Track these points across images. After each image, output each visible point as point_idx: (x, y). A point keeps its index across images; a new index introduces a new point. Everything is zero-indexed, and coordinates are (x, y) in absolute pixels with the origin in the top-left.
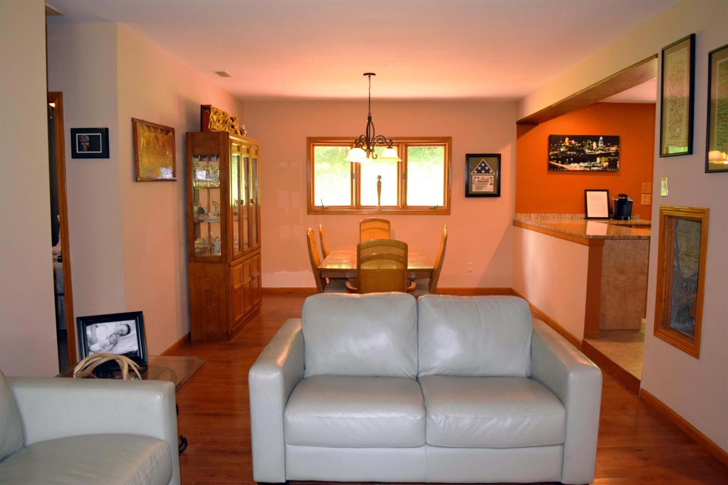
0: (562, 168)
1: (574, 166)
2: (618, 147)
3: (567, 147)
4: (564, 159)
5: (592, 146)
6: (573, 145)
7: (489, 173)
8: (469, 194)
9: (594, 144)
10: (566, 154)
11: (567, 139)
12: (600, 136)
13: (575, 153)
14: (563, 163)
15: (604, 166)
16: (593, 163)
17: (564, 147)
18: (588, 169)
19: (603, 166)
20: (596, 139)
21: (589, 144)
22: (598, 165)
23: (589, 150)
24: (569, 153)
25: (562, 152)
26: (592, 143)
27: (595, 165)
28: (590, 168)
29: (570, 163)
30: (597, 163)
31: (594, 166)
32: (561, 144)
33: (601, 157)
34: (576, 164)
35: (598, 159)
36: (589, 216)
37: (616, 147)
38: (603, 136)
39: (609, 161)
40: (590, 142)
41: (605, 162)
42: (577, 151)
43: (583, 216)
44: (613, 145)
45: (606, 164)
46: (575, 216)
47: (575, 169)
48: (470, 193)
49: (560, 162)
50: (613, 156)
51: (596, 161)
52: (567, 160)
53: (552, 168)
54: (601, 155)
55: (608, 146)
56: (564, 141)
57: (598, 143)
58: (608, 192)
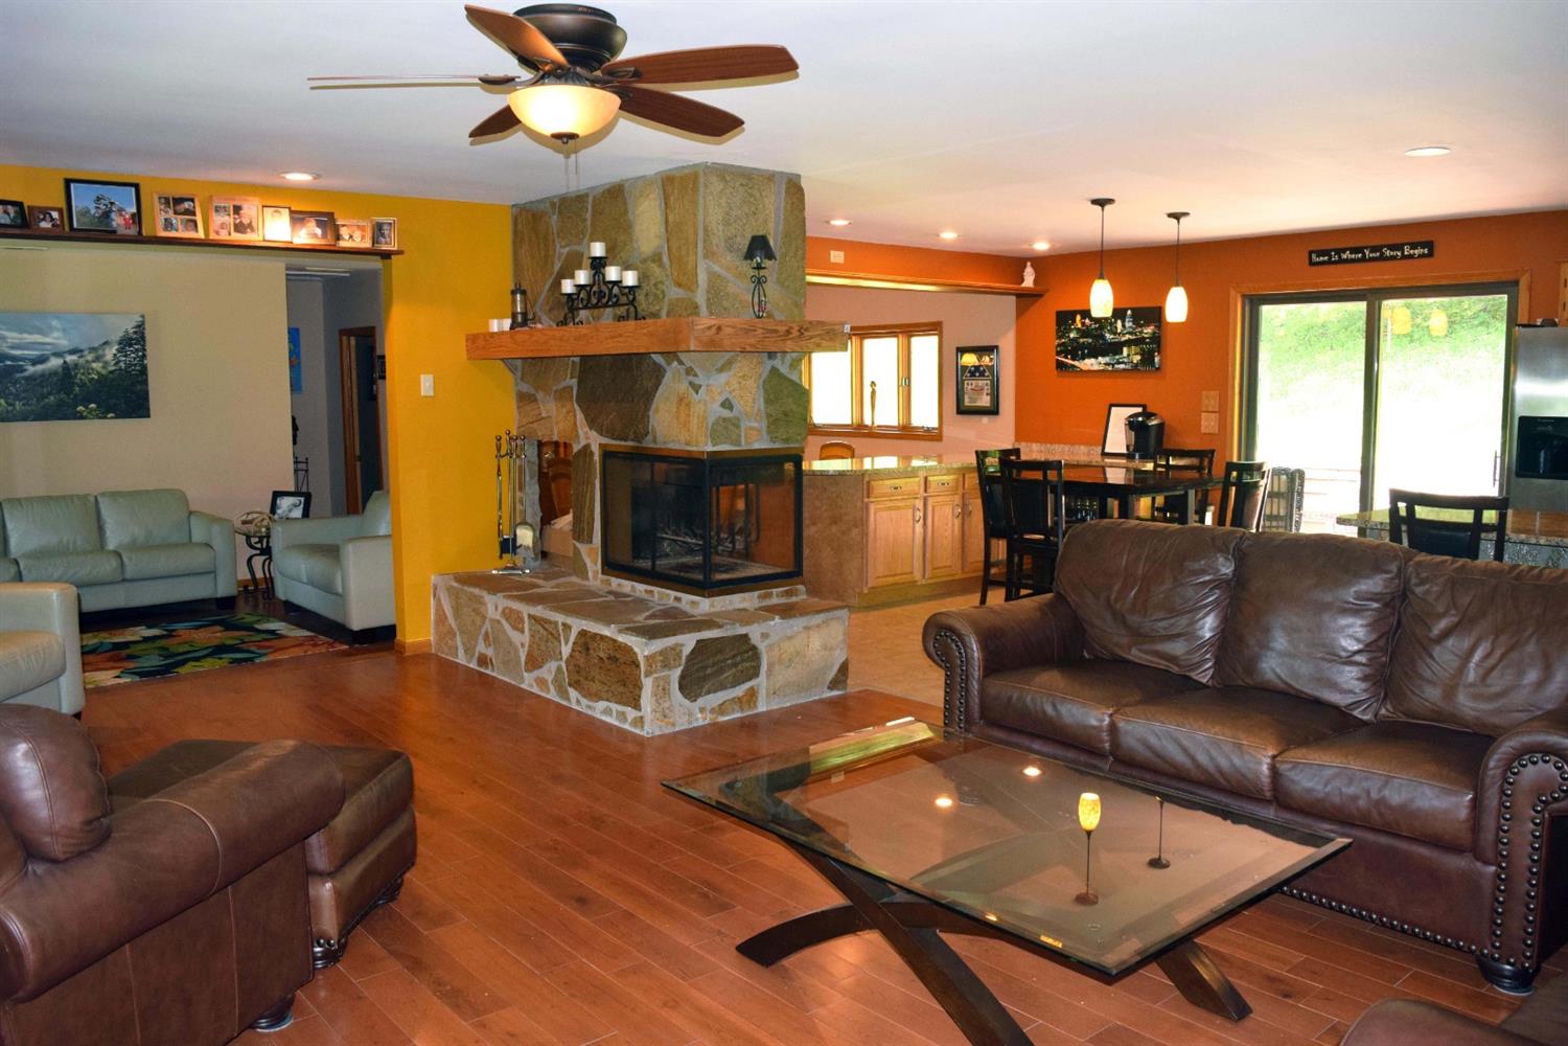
0: (1073, 366)
1: (1090, 364)
2: (1156, 327)
3: (1078, 330)
4: (1077, 351)
5: (1116, 328)
6: (1087, 326)
7: (984, 376)
8: (962, 410)
9: (1119, 323)
10: (1078, 343)
11: (1078, 318)
12: (1127, 310)
13: (1090, 340)
14: (1073, 359)
15: (1135, 361)
16: (1117, 357)
17: (1075, 332)
18: (1110, 368)
19: (1132, 362)
20: (1120, 313)
21: (1111, 324)
22: (1125, 360)
23: (1111, 335)
24: (1082, 340)
25: (1073, 339)
26: (1116, 322)
27: (1121, 360)
28: (1113, 367)
29: (1083, 357)
30: (1124, 357)
31: (1119, 363)
32: (1070, 325)
33: (1129, 347)
34: (1093, 360)
35: (1125, 350)
36: (1107, 450)
37: (1152, 327)
38: (1132, 309)
39: (1142, 353)
40: (1113, 320)
41: (1137, 354)
42: (1093, 337)
43: (1099, 449)
44: (1147, 324)
45: (1137, 359)
47: (1092, 369)
48: (962, 408)
49: (1070, 356)
50: (1149, 343)
51: (1122, 353)
52: (1080, 352)
53: (1060, 366)
54: (1129, 343)
55: (1141, 326)
56: (1074, 321)
57: (1123, 322)
58: (1144, 407)
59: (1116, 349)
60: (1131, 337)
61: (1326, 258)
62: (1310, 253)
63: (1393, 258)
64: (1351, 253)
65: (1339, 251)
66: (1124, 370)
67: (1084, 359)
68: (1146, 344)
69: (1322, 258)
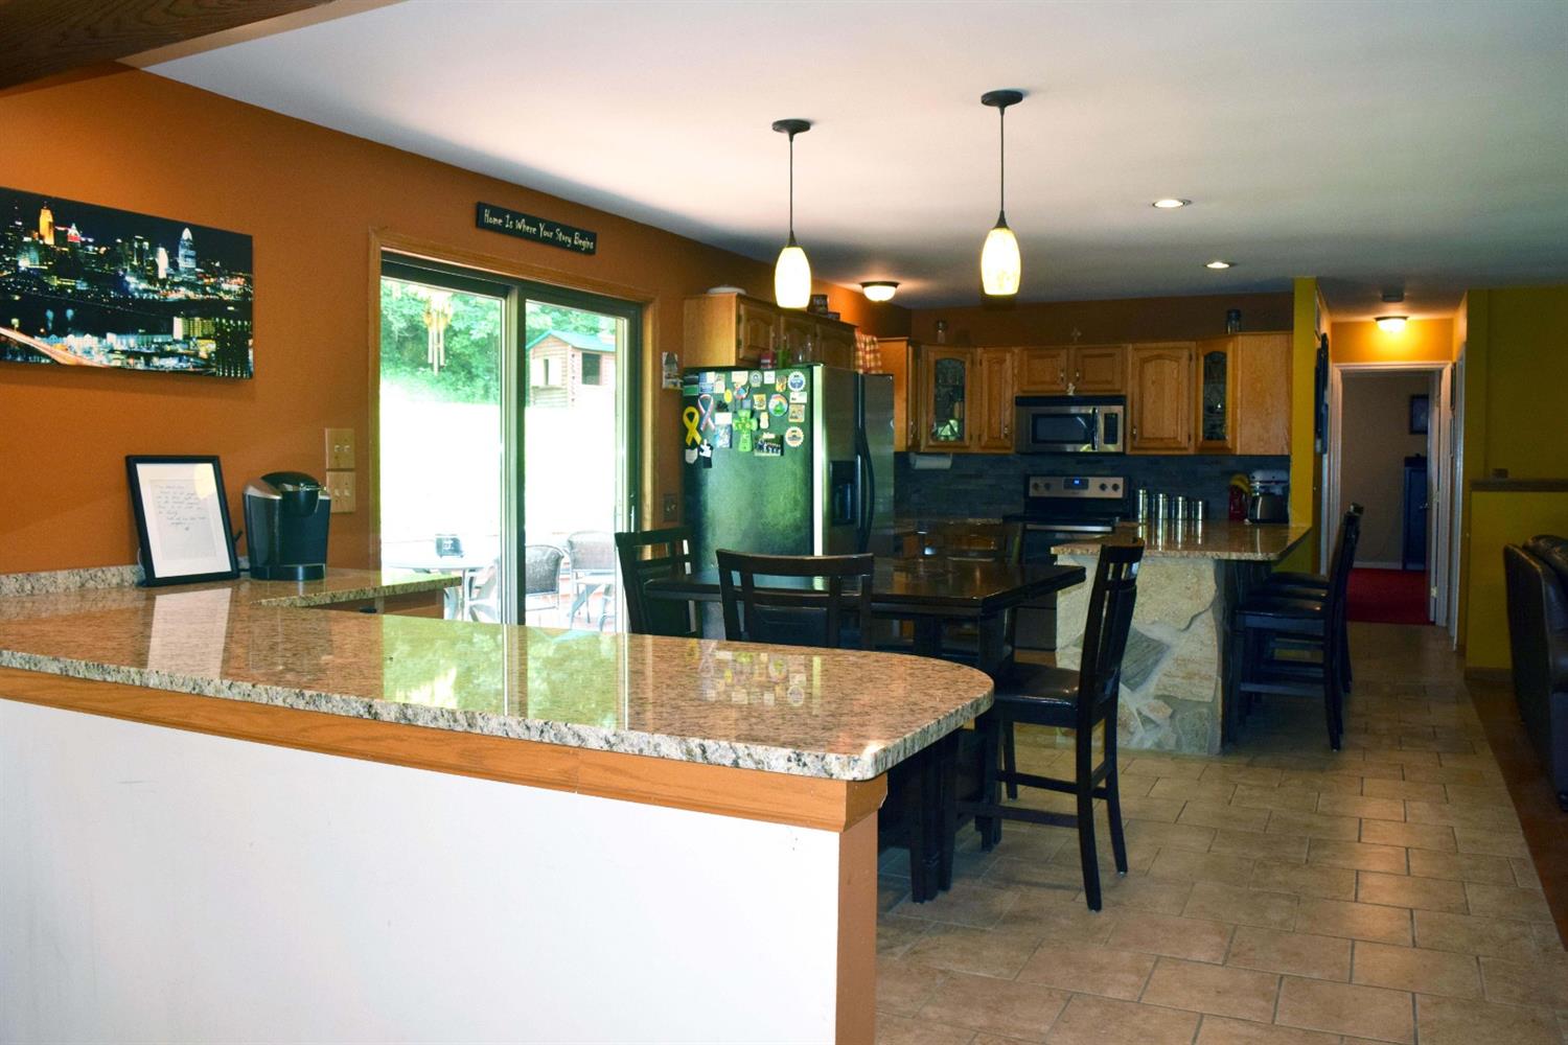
0: (29, 351)
1: (79, 348)
2: (249, 281)
3: (45, 252)
4: (37, 308)
5: (155, 266)
6: (73, 246)
9: (162, 257)
10: (44, 287)
11: (46, 218)
12: (181, 226)
13: (82, 286)
14: (29, 330)
15: (203, 354)
16: (159, 339)
17: (34, 255)
18: (140, 365)
19: (196, 355)
20: (165, 233)
21: (141, 253)
22: (180, 349)
23: (140, 278)
24: (56, 282)
25: (28, 273)
26: (153, 251)
27: (168, 348)
28: (147, 363)
29: (61, 330)
30: (176, 342)
31: (162, 354)
32: (18, 232)
33: (188, 317)
34: (90, 340)
35: (179, 324)
36: (160, 572)
37: (241, 281)
38: (193, 229)
39: (220, 336)
40: (146, 244)
41: (205, 337)
42: (90, 278)
43: (130, 573)
44: (230, 271)
45: (207, 348)
46: (93, 578)
47: (86, 361)
49: (15, 321)
50: (233, 316)
51: (170, 331)
52: (50, 314)
54: (186, 308)
55: (216, 273)
56: (33, 224)
57: (174, 256)
59: (152, 317)
60: (191, 294)
61: (500, 221)
62: (480, 209)
63: (563, 245)
64: (527, 224)
65: (516, 216)
66: (175, 372)
67: (66, 335)
68: (229, 316)
69: (495, 220)
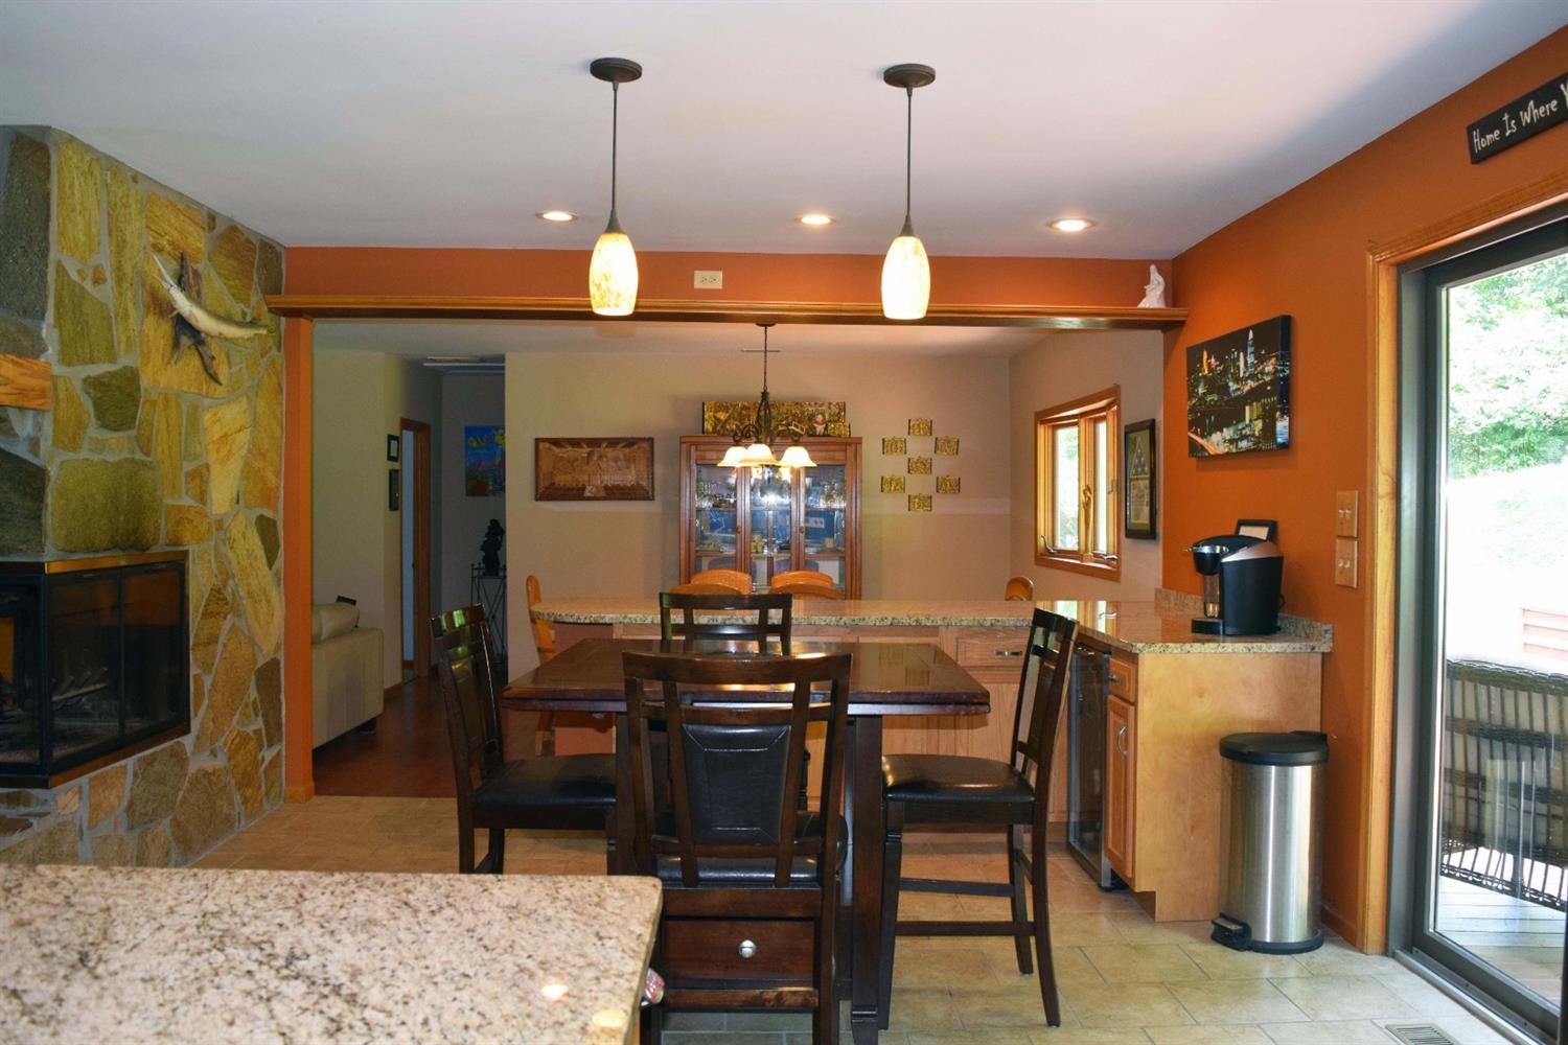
0: (1204, 448)
1: (1217, 443)
3: (1206, 380)
4: (1205, 419)
5: (1239, 368)
6: (1213, 371)
9: (1242, 360)
10: (1205, 404)
11: (1205, 356)
12: (1248, 330)
13: (1216, 398)
14: (1203, 435)
15: (1257, 434)
16: (1240, 426)
17: (1203, 383)
18: (1234, 449)
19: (1253, 435)
20: (1243, 340)
21: (1234, 362)
22: (1248, 431)
23: (1234, 381)
24: (1209, 398)
25: (1201, 397)
26: (1238, 359)
27: (1243, 432)
28: (1237, 446)
30: (1246, 426)
31: (1242, 438)
32: (1199, 372)
33: (1251, 404)
34: (1219, 435)
35: (1247, 410)
37: (1273, 360)
38: (1253, 329)
39: (1264, 415)
40: (1236, 355)
41: (1258, 418)
42: (1219, 390)
44: (1271, 355)
45: (1258, 427)
47: (1218, 451)
48: (1129, 527)
52: (1207, 421)
53: (1193, 449)
54: (1250, 397)
55: (1262, 359)
56: (1202, 363)
57: (1245, 356)
58: (1273, 527)
59: (1239, 409)
60: (1252, 384)
61: (1497, 134)
62: (1470, 129)
64: (1538, 106)
65: (1516, 108)
66: (1247, 450)
67: (1211, 434)
68: (1269, 395)
69: (1488, 137)
